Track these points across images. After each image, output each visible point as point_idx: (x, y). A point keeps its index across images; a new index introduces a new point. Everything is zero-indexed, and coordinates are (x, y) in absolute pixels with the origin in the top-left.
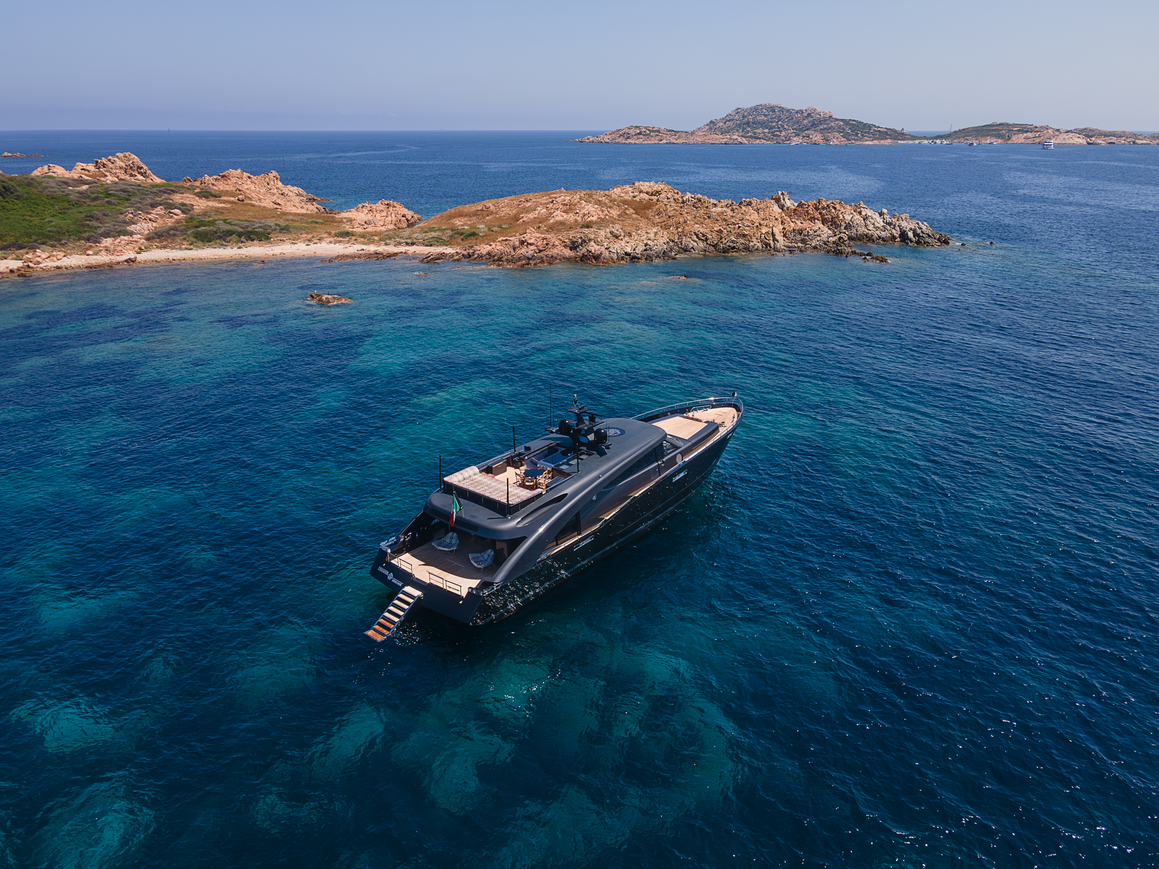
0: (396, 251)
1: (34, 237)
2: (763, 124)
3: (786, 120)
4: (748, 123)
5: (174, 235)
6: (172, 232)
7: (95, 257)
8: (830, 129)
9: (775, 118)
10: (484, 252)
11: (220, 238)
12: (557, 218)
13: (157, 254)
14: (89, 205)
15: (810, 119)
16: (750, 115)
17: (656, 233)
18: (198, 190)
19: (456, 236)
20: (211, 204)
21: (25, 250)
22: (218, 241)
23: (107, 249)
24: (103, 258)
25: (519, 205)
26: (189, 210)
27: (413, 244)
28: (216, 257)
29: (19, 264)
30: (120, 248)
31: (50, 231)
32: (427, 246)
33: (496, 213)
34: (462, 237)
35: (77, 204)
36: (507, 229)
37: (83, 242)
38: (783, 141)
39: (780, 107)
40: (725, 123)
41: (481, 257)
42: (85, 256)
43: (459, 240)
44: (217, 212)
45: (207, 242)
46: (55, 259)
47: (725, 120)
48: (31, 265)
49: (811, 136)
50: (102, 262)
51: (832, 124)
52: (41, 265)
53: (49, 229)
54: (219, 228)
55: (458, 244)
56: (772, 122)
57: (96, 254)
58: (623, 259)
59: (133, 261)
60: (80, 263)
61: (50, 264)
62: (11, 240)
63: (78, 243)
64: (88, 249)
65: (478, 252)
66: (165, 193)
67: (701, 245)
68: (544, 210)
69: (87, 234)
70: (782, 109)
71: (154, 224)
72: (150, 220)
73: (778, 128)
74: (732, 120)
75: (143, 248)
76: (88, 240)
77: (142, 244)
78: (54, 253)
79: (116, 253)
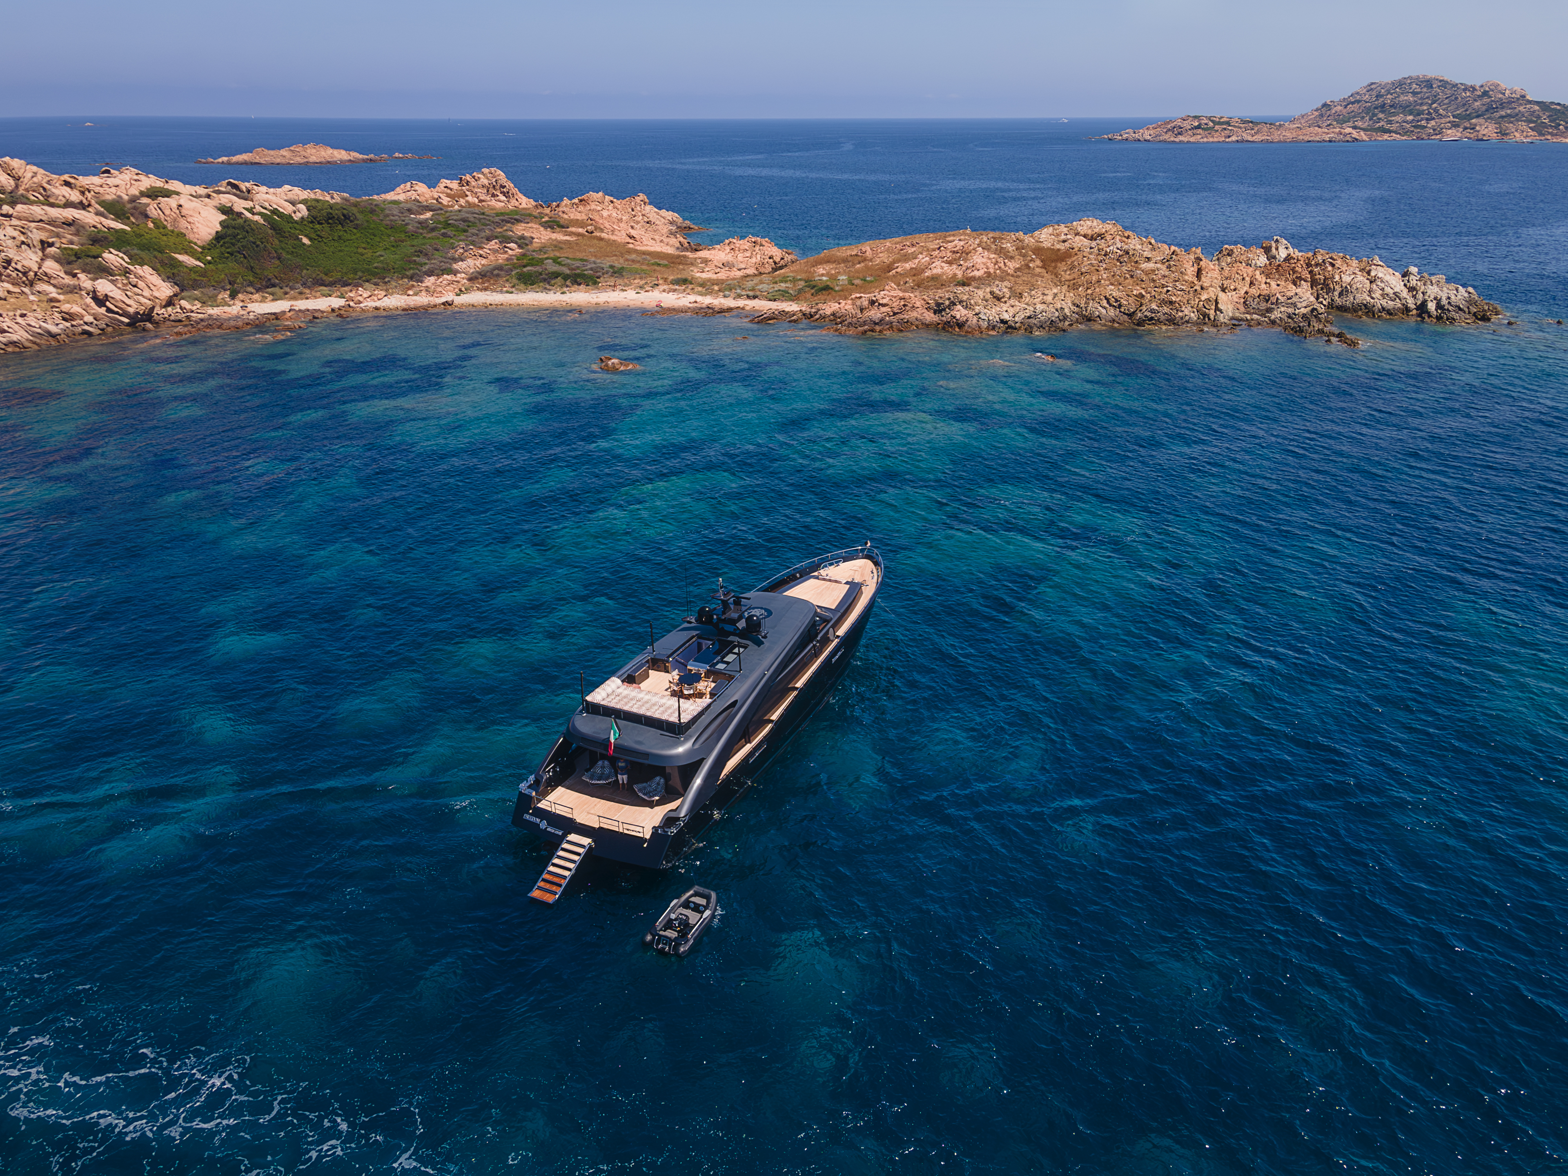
0: (732, 306)
1: (360, 274)
2: (1406, 109)
3: (1446, 101)
4: (1383, 106)
5: (498, 275)
6: (496, 272)
7: (415, 298)
8: (1515, 117)
9: (1428, 98)
10: (828, 312)
11: (545, 280)
12: (935, 271)
13: (478, 297)
14: (424, 237)
15: (1486, 100)
16: (1389, 93)
17: (1055, 295)
18: (546, 219)
19: (807, 289)
20: (554, 236)
21: (350, 288)
22: (541, 284)
23: (427, 289)
24: (422, 300)
25: (902, 250)
26: (527, 245)
27: (755, 297)
28: (535, 303)
29: (341, 302)
30: (440, 289)
31: (376, 268)
32: (770, 300)
33: (871, 260)
34: (813, 291)
35: (413, 235)
36: (871, 282)
37: (406, 280)
38: (1429, 135)
39: (1441, 81)
40: (1346, 107)
41: (824, 317)
42: (406, 297)
43: (808, 295)
44: (556, 246)
45: (531, 284)
46: (376, 298)
47: (1347, 102)
48: (352, 304)
49: (1478, 128)
50: (420, 304)
51: (1521, 108)
52: (361, 305)
53: (376, 265)
54: (546, 269)
55: (806, 300)
56: (1421, 104)
57: (416, 294)
58: (994, 328)
59: (450, 305)
60: (399, 304)
61: (371, 304)
62: (337, 275)
63: (400, 282)
64: (409, 289)
65: (821, 312)
66: (509, 222)
67: (1112, 312)
68: (927, 259)
69: (412, 272)
70: (1444, 84)
71: (484, 261)
72: (481, 256)
73: (1429, 113)
74: (1358, 102)
75: (463, 289)
76: (411, 278)
77: (463, 285)
78: (376, 292)
79: (435, 295)
